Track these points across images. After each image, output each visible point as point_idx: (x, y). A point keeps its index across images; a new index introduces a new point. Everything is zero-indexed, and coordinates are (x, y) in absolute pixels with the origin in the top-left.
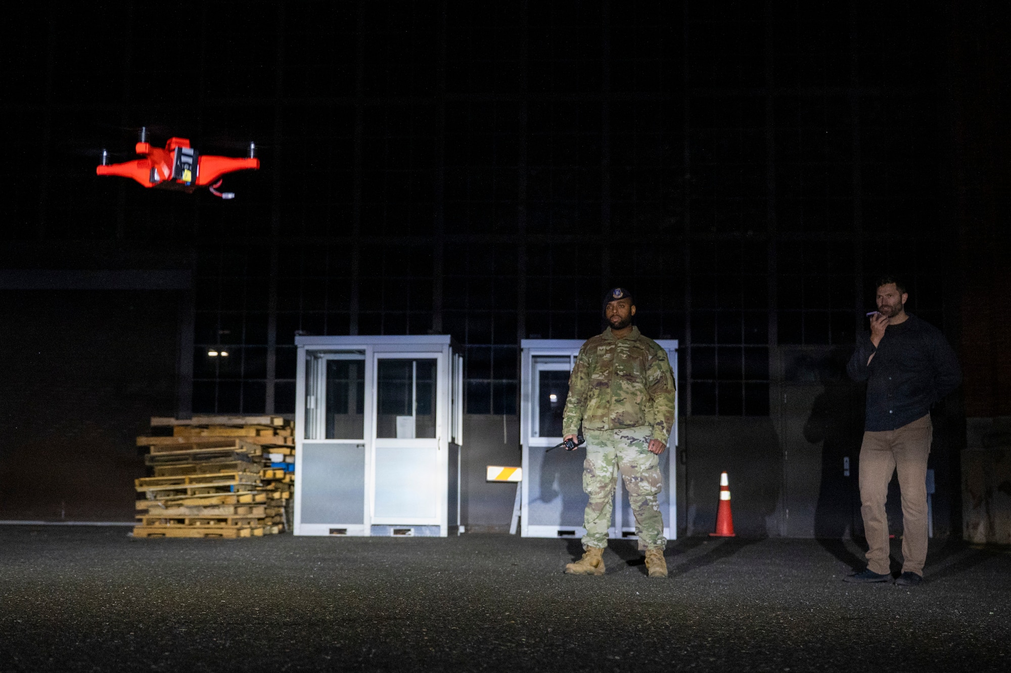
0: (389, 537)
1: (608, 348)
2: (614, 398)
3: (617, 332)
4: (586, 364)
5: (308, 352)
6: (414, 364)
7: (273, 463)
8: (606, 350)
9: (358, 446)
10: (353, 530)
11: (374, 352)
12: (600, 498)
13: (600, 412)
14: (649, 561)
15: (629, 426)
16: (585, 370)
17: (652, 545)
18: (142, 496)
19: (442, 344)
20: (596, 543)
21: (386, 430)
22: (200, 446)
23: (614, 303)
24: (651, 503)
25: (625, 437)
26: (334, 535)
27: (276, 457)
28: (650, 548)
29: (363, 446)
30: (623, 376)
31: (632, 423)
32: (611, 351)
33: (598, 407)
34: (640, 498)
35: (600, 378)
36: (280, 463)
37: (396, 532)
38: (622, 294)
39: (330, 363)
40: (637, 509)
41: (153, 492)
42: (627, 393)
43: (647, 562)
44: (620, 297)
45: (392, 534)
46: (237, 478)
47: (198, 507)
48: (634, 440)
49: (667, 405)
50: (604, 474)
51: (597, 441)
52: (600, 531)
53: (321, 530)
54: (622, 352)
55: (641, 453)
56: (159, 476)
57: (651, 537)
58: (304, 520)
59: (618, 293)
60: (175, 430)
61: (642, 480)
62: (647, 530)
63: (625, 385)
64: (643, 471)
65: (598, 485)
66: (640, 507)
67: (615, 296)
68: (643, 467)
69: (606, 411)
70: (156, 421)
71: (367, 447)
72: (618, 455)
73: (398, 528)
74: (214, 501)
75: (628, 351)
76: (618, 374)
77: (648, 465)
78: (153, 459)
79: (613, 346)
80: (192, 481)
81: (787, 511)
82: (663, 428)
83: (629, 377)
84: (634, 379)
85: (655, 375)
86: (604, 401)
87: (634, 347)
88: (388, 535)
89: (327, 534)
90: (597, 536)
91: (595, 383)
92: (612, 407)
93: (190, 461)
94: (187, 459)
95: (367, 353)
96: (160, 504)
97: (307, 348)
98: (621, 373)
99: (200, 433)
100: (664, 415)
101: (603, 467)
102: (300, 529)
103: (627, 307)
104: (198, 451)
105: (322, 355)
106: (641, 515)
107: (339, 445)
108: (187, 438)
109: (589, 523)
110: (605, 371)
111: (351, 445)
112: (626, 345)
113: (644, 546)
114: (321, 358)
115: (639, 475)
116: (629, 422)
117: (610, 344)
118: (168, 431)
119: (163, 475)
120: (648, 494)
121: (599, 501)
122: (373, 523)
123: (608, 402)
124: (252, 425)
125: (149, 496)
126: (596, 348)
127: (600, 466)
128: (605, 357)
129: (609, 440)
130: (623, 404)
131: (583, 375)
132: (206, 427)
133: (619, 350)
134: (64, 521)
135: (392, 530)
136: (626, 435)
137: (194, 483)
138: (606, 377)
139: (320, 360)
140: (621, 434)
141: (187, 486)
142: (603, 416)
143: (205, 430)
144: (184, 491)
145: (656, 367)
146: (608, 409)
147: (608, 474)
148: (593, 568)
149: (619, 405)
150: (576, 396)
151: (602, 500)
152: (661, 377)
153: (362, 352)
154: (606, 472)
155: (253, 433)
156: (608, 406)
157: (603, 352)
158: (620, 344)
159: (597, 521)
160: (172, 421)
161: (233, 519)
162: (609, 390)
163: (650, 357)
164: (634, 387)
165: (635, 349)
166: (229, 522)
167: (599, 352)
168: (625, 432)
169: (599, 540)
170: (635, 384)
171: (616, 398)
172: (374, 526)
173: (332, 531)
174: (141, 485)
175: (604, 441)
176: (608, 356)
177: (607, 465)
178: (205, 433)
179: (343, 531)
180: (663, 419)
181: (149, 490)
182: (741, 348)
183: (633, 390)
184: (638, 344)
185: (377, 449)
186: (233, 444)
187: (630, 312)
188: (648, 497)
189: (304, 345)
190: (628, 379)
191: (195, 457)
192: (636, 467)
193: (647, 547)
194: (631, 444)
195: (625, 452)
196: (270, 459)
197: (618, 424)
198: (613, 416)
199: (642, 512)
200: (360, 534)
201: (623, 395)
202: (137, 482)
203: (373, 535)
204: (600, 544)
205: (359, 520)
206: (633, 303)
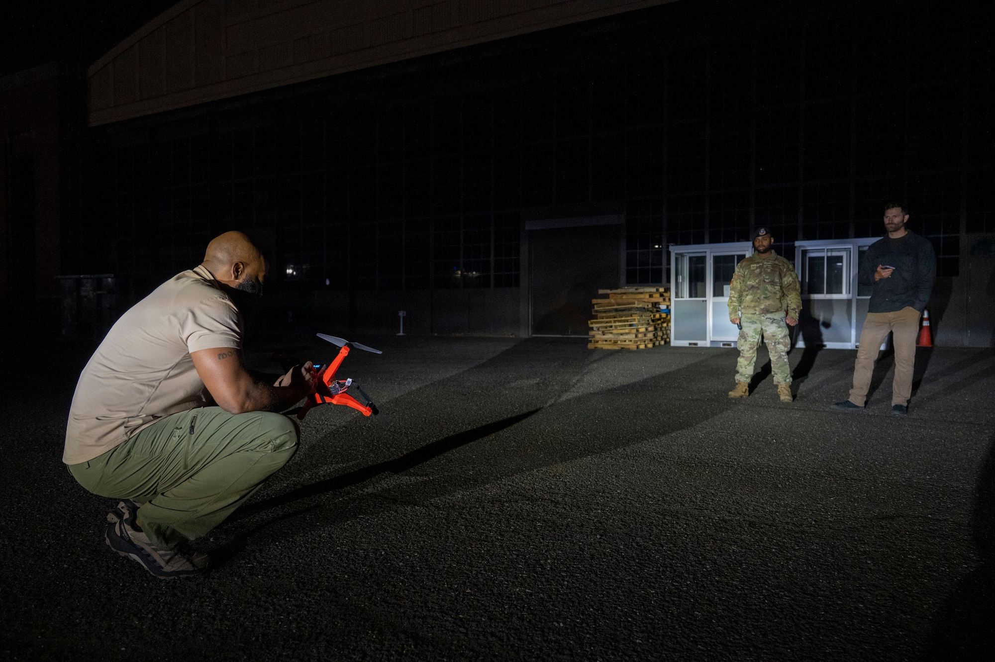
0: (720, 348)
1: (758, 265)
2: (763, 296)
3: (762, 255)
4: (743, 275)
5: (676, 254)
6: (736, 257)
7: (662, 310)
8: (757, 267)
9: (703, 301)
10: (701, 343)
11: (711, 253)
12: (750, 354)
13: (753, 304)
14: (780, 391)
15: (772, 312)
16: (742, 279)
17: (784, 382)
18: (592, 329)
19: (748, 247)
20: (745, 379)
21: (718, 292)
22: (618, 304)
23: (760, 238)
24: (783, 357)
25: (769, 318)
26: (691, 346)
27: (663, 307)
28: (781, 384)
29: (706, 301)
30: (769, 282)
31: (775, 311)
32: (760, 267)
33: (752, 301)
34: (777, 354)
35: (753, 284)
36: (665, 310)
37: (724, 345)
38: (765, 232)
39: (691, 259)
40: (775, 361)
41: (597, 327)
42: (771, 293)
43: (779, 391)
44: (764, 234)
45: (722, 346)
46: (637, 320)
47: (618, 334)
48: (774, 320)
49: (797, 299)
50: (754, 340)
51: (749, 321)
52: (748, 373)
53: (685, 343)
54: (767, 267)
55: (779, 328)
56: (600, 319)
57: (783, 378)
58: (676, 339)
59: (762, 232)
60: (610, 295)
61: (779, 343)
62: (781, 374)
63: (769, 287)
64: (780, 338)
65: (749, 346)
66: (776, 359)
67: (760, 234)
68: (780, 336)
69: (757, 303)
70: (601, 292)
71: (707, 302)
72: (763, 329)
73: (725, 343)
74: (627, 331)
75: (772, 267)
76: (765, 281)
77: (783, 335)
78: (596, 311)
79: (761, 264)
80: (615, 322)
81: (969, 331)
82: (796, 312)
83: (772, 283)
84: (775, 284)
85: (789, 280)
86: (756, 298)
87: (775, 264)
88: (719, 346)
89: (688, 345)
90: (747, 376)
91: (750, 287)
92: (762, 302)
93: (613, 312)
94: (612, 311)
95: (707, 252)
96: (600, 333)
97: (676, 252)
98: (767, 281)
99: (622, 297)
100: (796, 305)
101: (753, 336)
102: (674, 343)
103: (768, 240)
104: (617, 307)
105: (687, 254)
106: (777, 364)
107: (695, 301)
108: (616, 300)
109: (742, 368)
110: (756, 280)
111: (700, 301)
112: (769, 263)
113: (778, 382)
114: (686, 256)
115: (777, 341)
116: (772, 310)
117: (758, 263)
118: (606, 296)
119: (603, 319)
120: (782, 352)
121: (749, 355)
122: (712, 340)
123: (759, 298)
124: (647, 292)
125: (595, 329)
126: (750, 265)
127: (751, 335)
128: (756, 271)
129: (758, 320)
130: (769, 300)
131: (741, 281)
132: (625, 293)
133: (765, 266)
134: (570, 335)
135: (722, 344)
136: (769, 317)
137: (617, 322)
138: (757, 283)
139: (685, 257)
140: (766, 317)
141: (613, 324)
142: (755, 307)
143: (625, 295)
144: (611, 327)
145: (789, 275)
146: (759, 302)
147: (756, 340)
148: (743, 394)
149: (766, 300)
150: (737, 294)
151: (751, 355)
152: (793, 282)
153: (706, 252)
154: (755, 339)
155: (647, 296)
156: (758, 300)
157: (755, 268)
158: (765, 263)
159: (747, 367)
160: (608, 291)
161: (634, 341)
162: (759, 291)
163: (785, 270)
164: (775, 289)
165: (775, 265)
166: (633, 341)
167: (752, 268)
168: (769, 316)
169: (747, 378)
170: (776, 287)
171: (764, 296)
172: (712, 342)
173: (690, 344)
174: (592, 323)
175: (755, 321)
176: (758, 270)
177: (755, 334)
178: (624, 297)
179: (696, 344)
180: (795, 307)
181: (595, 326)
182: (940, 237)
183: (774, 290)
184: (777, 262)
185: (714, 303)
186: (634, 304)
187: (770, 241)
188: (782, 353)
189: (674, 251)
190: (772, 285)
191: (616, 310)
192: (776, 336)
193: (780, 383)
194: (772, 323)
195: (769, 327)
196: (660, 308)
197: (765, 312)
198: (763, 307)
199: (778, 362)
200: (705, 346)
201: (769, 294)
202: (589, 322)
203: (711, 346)
204: (747, 380)
205: (705, 339)
206: (773, 236)
